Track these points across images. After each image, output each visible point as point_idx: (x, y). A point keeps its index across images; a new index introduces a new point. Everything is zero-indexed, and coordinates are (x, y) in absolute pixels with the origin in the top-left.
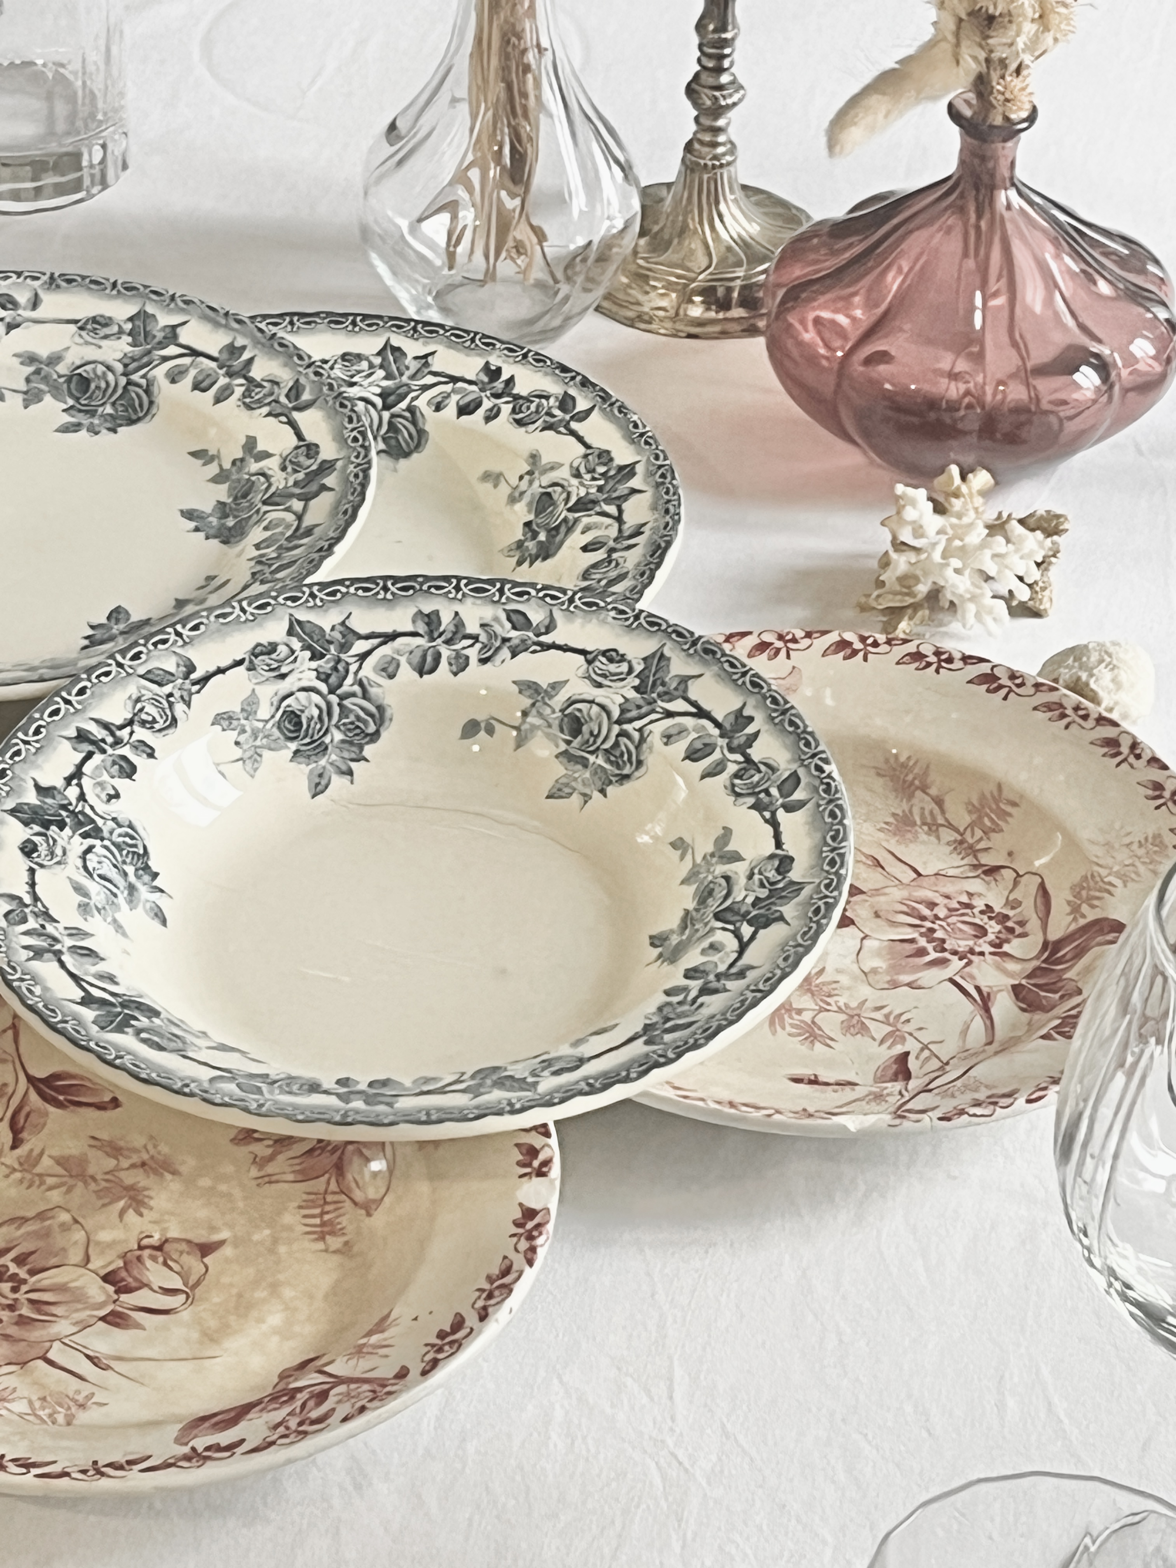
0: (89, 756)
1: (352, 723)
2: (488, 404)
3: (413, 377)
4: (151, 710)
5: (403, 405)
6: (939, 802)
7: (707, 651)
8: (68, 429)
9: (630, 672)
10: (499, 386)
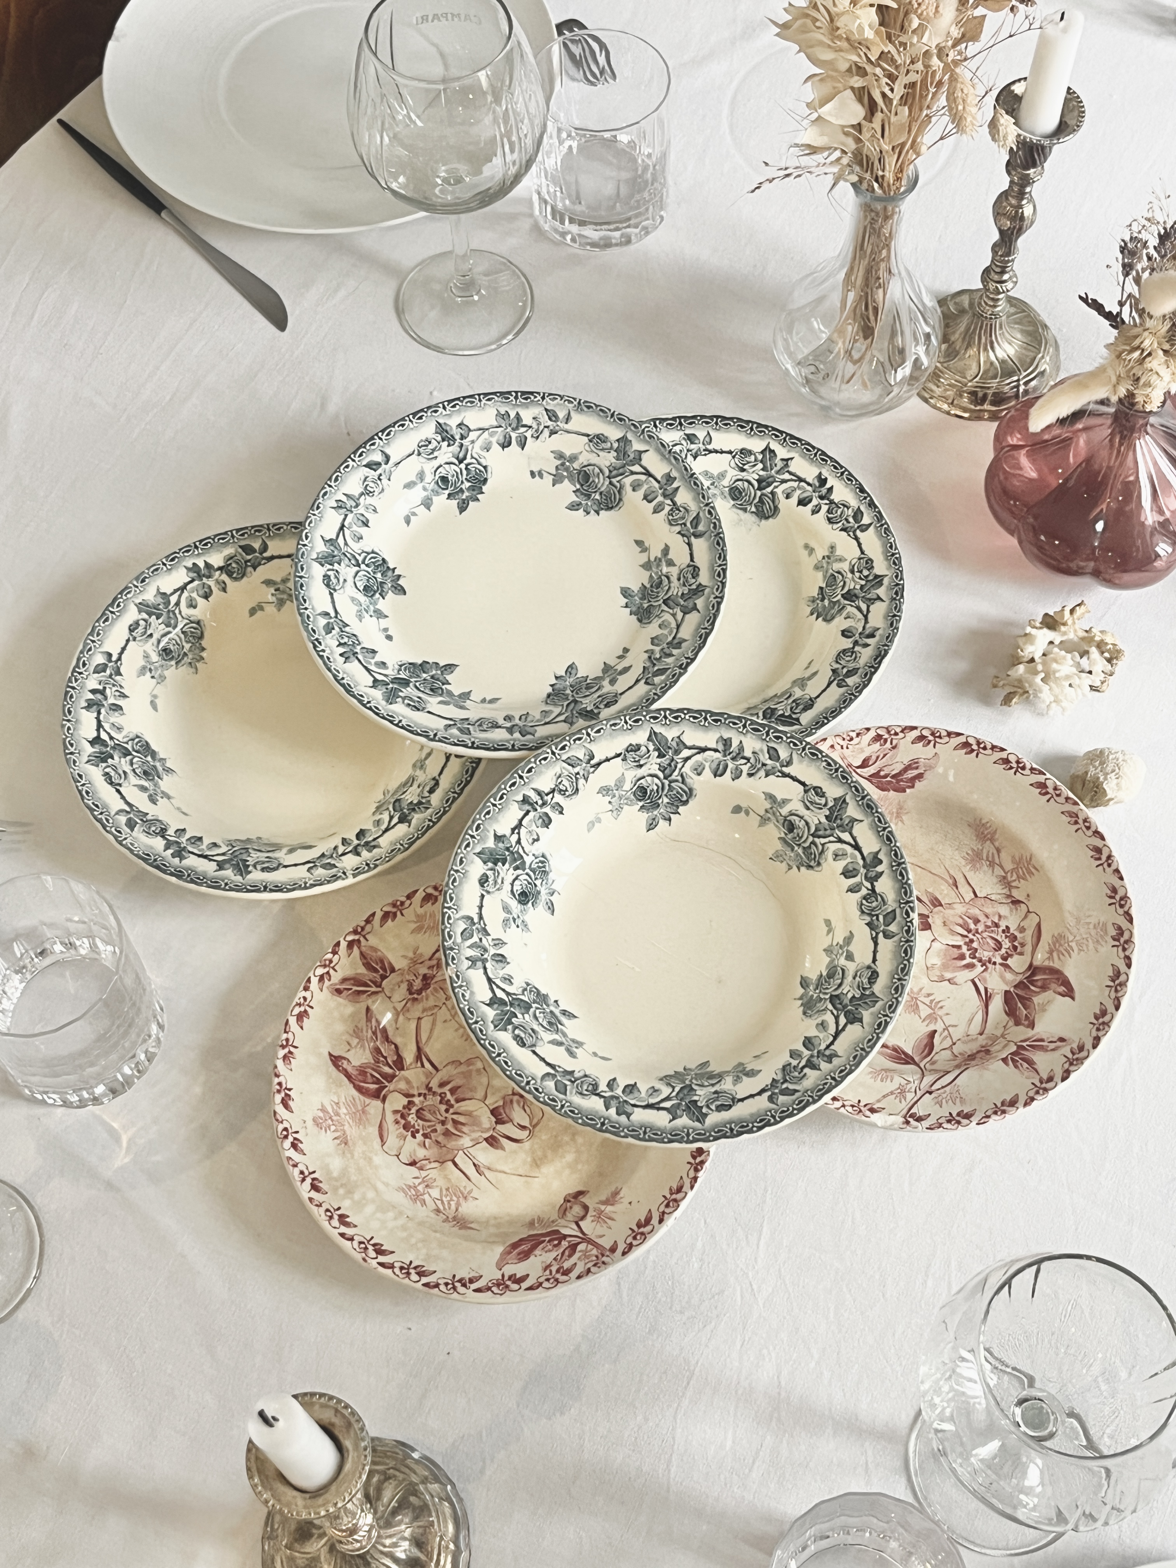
0: (527, 813)
1: (674, 795)
2: (815, 502)
3: (778, 472)
4: (566, 783)
5: (769, 489)
6: (998, 851)
7: (869, 806)
8: (573, 507)
9: (825, 805)
10: (824, 491)
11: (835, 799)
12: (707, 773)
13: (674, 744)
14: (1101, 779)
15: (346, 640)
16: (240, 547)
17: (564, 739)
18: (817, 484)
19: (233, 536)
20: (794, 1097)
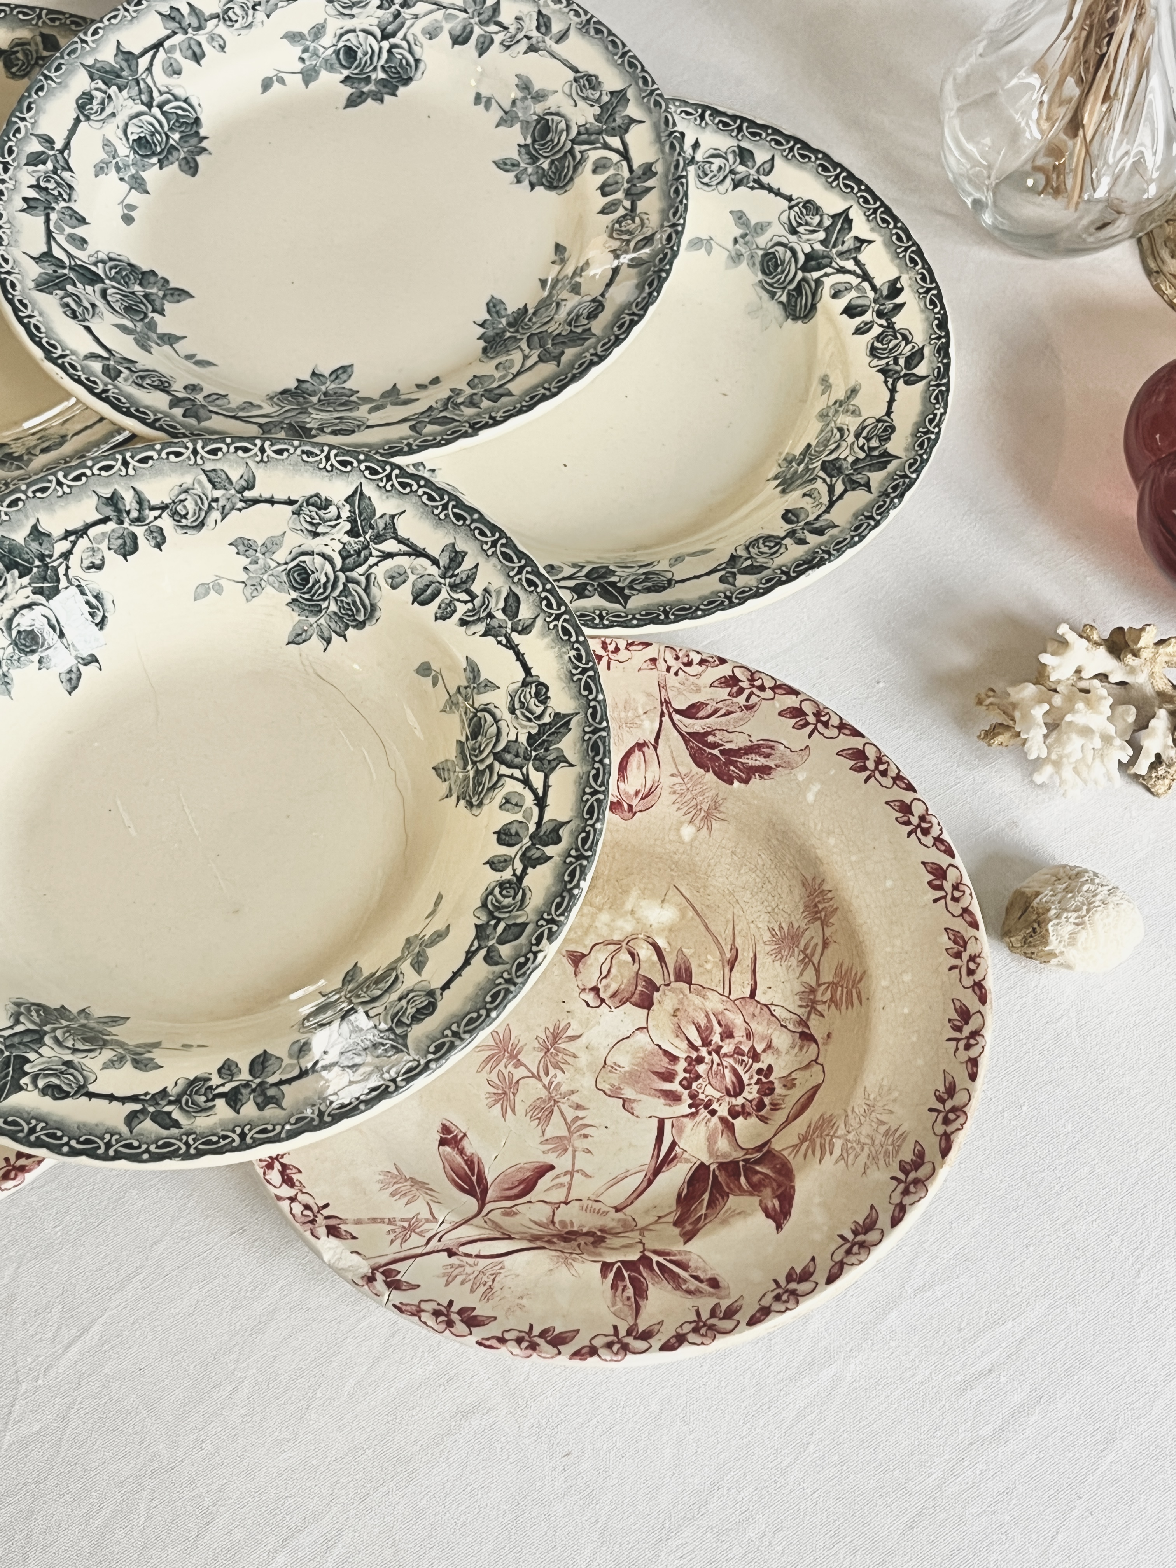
0: (105, 520)
1: (348, 604)
2: (868, 317)
3: (841, 254)
4: (190, 505)
5: (816, 275)
6: (825, 945)
7: (595, 749)
8: (504, 165)
9: (539, 717)
10: (889, 305)
11: (557, 715)
12: (406, 592)
13: (381, 524)
14: (1052, 912)
15: (51, 185)
16: (42, 35)
17: (223, 441)
18: (885, 293)
19: (39, 17)
20: (165, 1133)
